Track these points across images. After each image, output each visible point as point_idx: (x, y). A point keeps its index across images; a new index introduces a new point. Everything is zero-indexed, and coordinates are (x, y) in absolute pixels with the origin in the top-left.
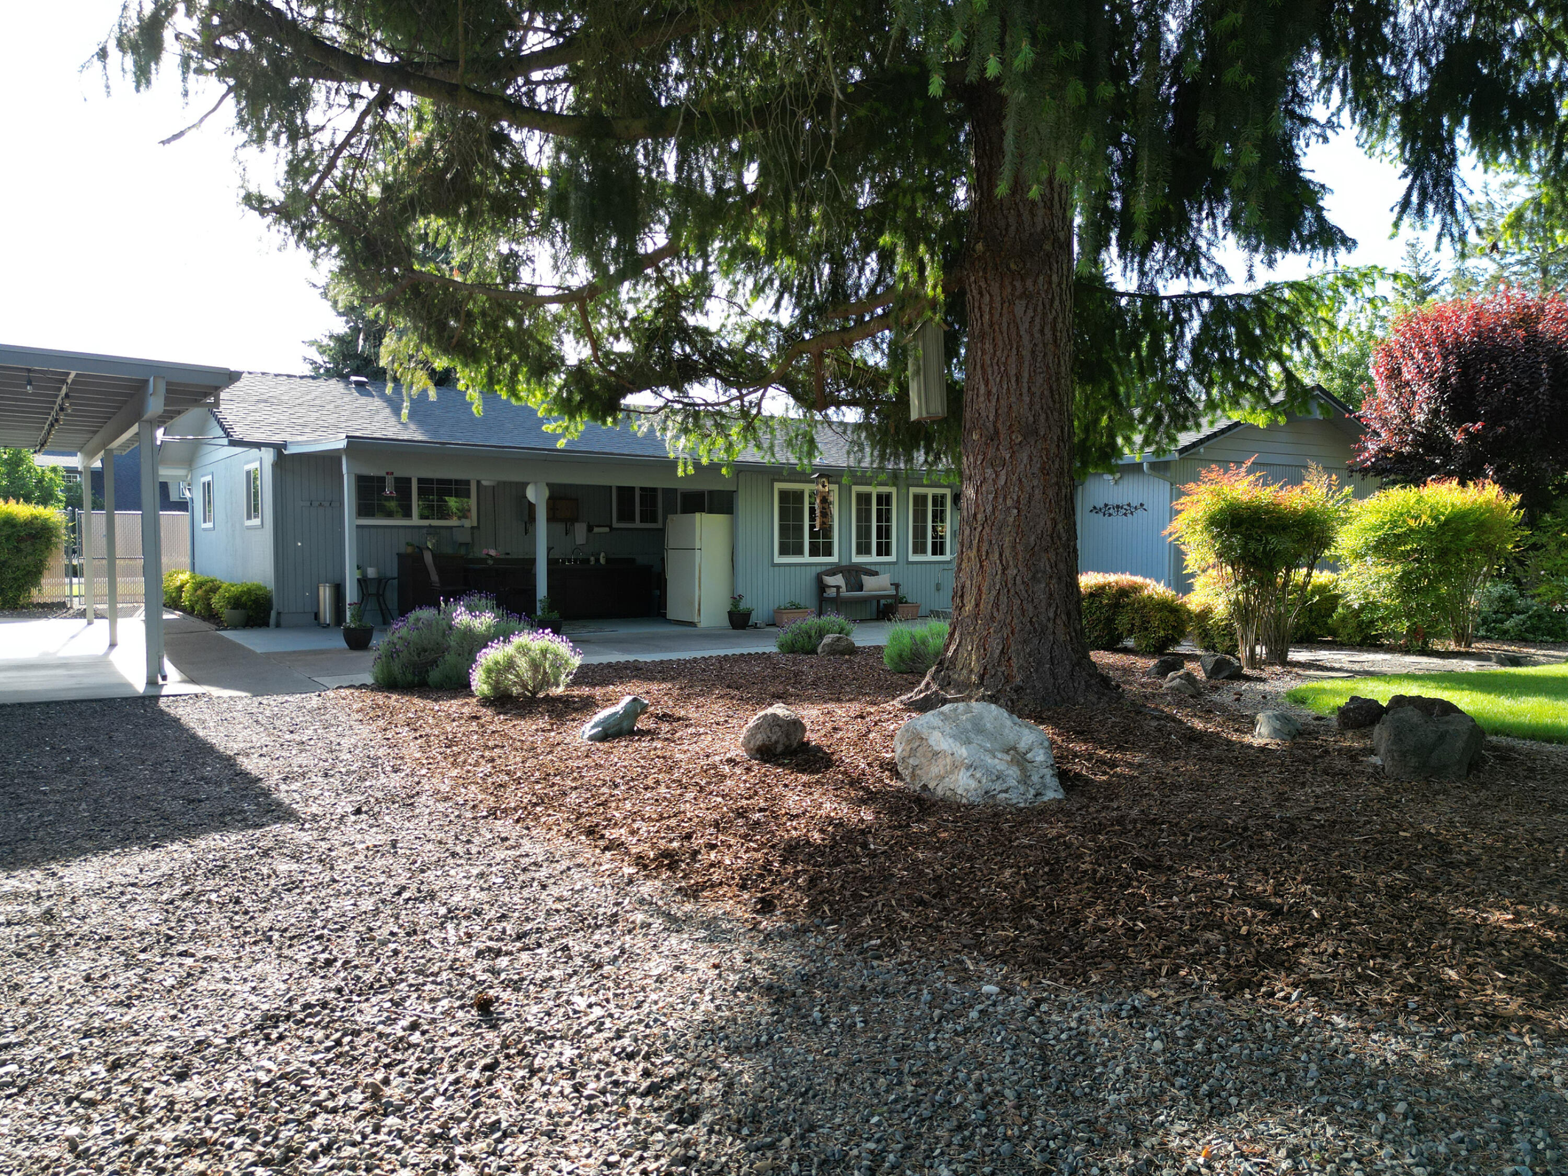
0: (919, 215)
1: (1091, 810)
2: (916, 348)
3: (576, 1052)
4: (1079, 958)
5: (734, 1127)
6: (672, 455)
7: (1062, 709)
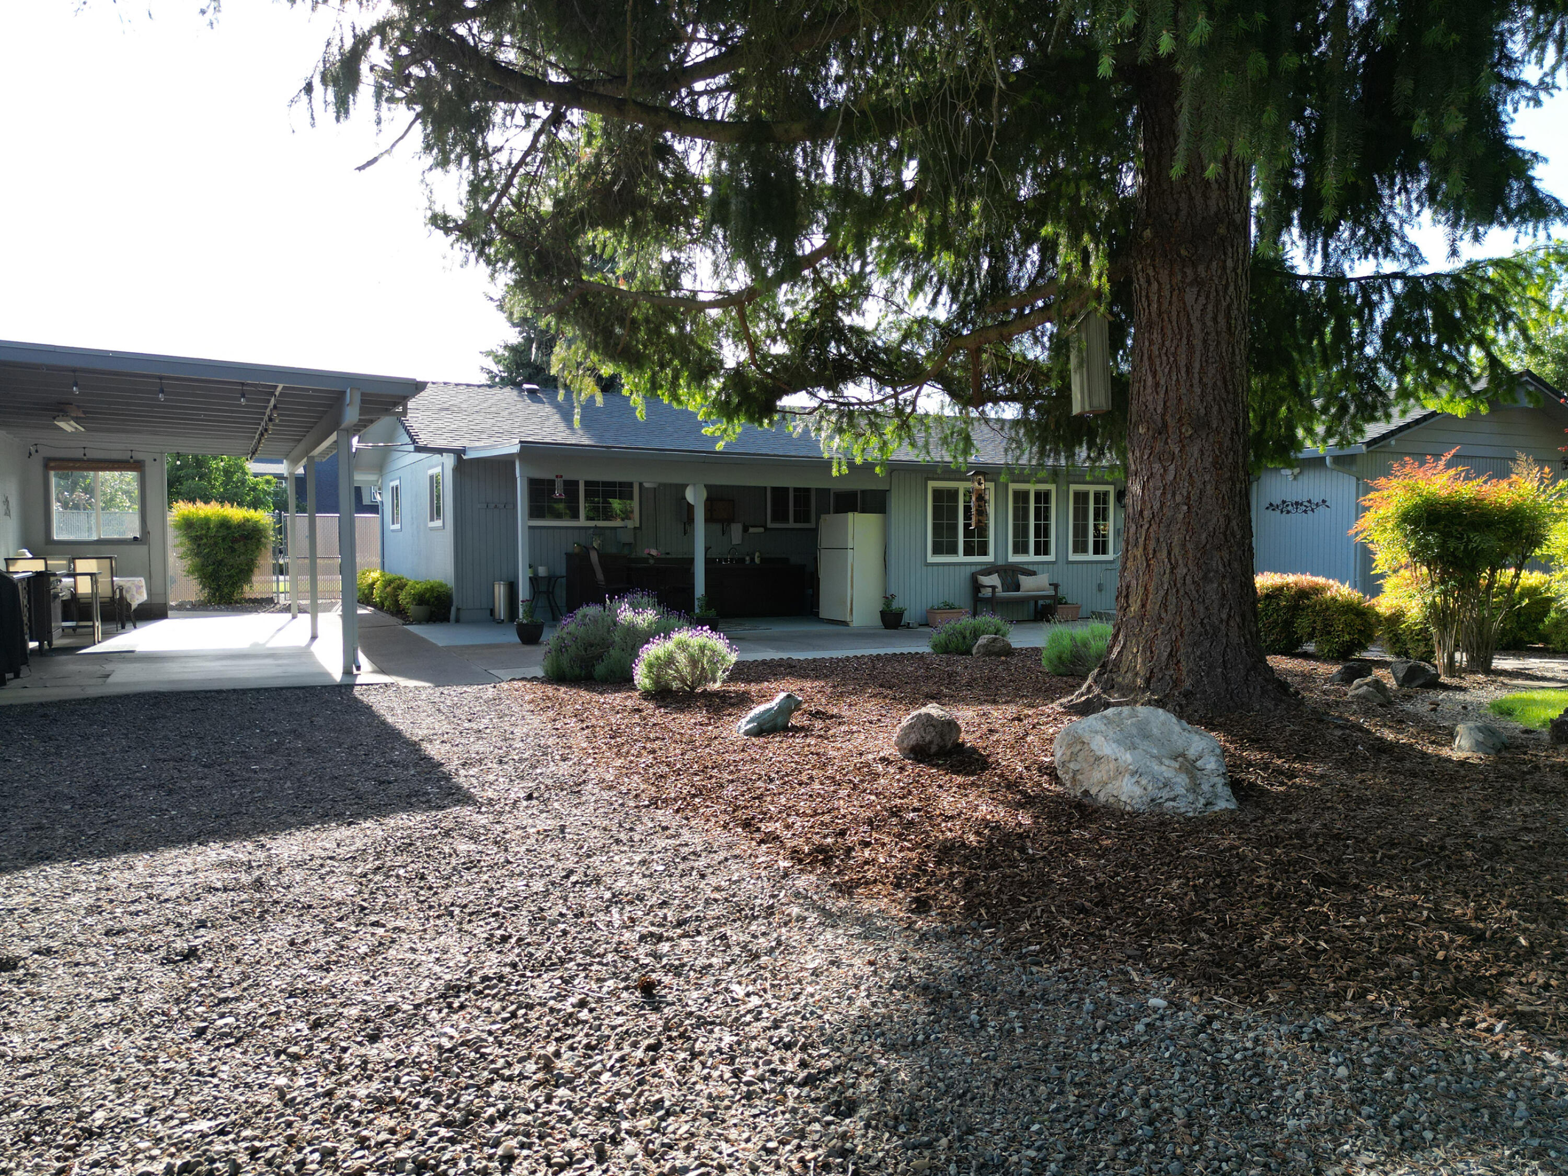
0: (1083, 204)
1: (1268, 821)
2: (1079, 340)
3: (735, 1039)
4: (1254, 976)
5: (891, 1123)
6: (826, 456)
7: (1236, 715)
